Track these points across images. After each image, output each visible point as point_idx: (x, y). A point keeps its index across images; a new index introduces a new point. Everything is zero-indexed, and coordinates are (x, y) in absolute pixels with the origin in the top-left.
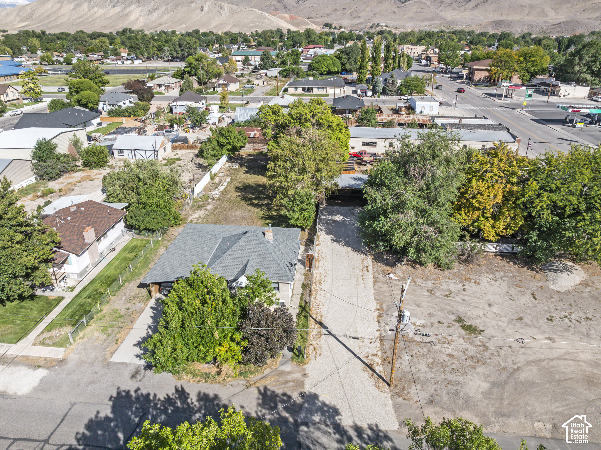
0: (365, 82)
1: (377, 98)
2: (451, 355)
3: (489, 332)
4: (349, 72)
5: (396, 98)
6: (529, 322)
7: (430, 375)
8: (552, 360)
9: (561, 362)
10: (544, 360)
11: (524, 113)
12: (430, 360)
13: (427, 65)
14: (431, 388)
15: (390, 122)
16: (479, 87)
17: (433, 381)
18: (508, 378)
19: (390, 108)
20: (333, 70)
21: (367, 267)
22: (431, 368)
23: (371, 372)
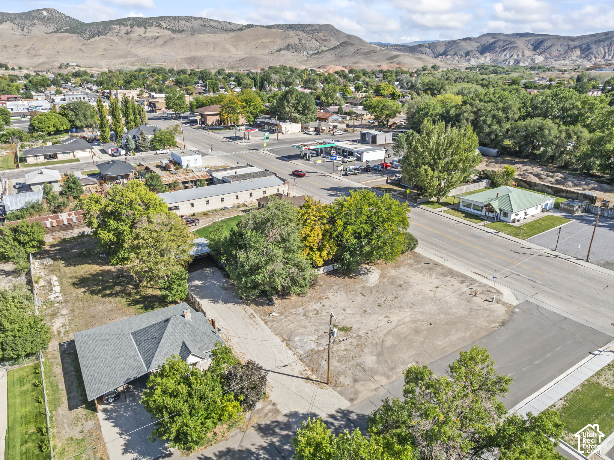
1: (132, 156)
2: (345, 350)
3: (355, 327)
6: (370, 311)
7: (344, 367)
8: (394, 328)
9: (399, 328)
10: (391, 330)
11: (267, 152)
12: (337, 358)
14: (350, 373)
15: (175, 182)
16: (216, 131)
17: (347, 369)
18: (382, 348)
19: (155, 165)
21: (252, 314)
22: (341, 362)
23: (311, 382)
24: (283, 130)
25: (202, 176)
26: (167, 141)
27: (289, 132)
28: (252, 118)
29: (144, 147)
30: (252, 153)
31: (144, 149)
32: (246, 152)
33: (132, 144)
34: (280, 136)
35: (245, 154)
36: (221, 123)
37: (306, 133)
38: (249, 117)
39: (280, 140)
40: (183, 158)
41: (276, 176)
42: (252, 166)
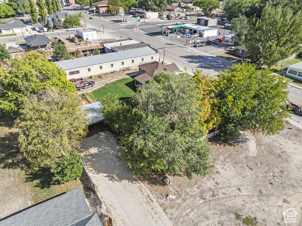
0: (38, 21)
1: (52, 32)
3: (259, 217)
4: (21, 14)
5: (64, 30)
11: (139, 30)
13: (67, 6)
15: (77, 51)
16: (105, 17)
19: (66, 38)
20: (9, 14)
24: (147, 16)
25: (96, 46)
26: (74, 22)
27: (151, 18)
28: (127, 9)
29: (59, 26)
30: (129, 31)
31: (59, 28)
32: (125, 30)
33: (52, 24)
34: (146, 20)
35: (125, 31)
36: (108, 12)
37: (161, 19)
38: (125, 8)
39: (146, 22)
40: (84, 34)
41: (150, 47)
42: (131, 39)
